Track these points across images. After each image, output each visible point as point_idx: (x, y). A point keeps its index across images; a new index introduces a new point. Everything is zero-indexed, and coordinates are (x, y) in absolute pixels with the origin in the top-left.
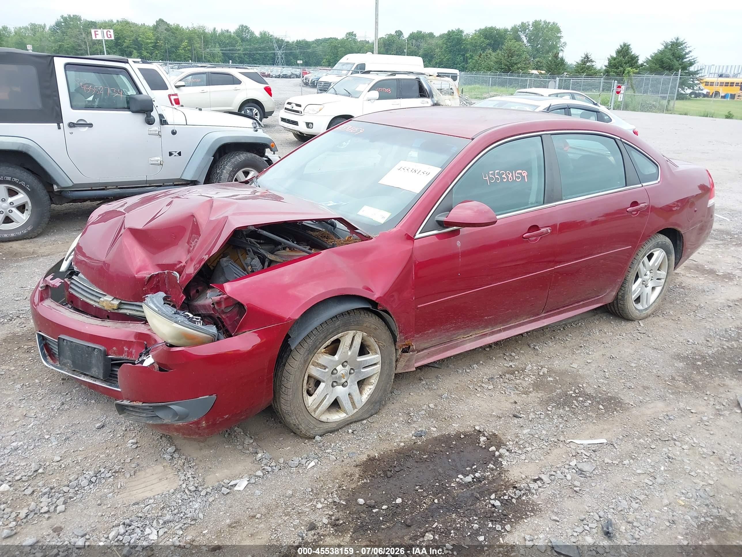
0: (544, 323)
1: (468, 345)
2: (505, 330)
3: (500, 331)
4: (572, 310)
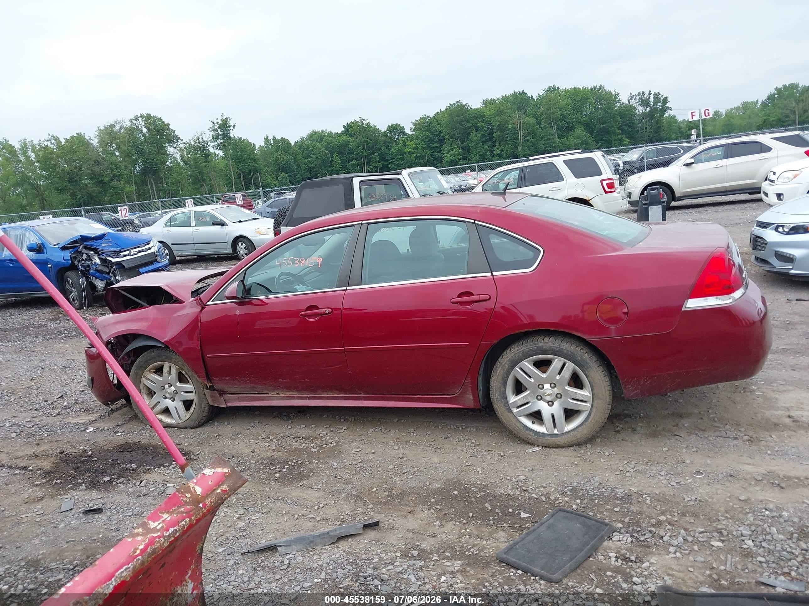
0: (362, 403)
1: (276, 401)
2: (310, 398)
3: (306, 398)
4: (399, 401)
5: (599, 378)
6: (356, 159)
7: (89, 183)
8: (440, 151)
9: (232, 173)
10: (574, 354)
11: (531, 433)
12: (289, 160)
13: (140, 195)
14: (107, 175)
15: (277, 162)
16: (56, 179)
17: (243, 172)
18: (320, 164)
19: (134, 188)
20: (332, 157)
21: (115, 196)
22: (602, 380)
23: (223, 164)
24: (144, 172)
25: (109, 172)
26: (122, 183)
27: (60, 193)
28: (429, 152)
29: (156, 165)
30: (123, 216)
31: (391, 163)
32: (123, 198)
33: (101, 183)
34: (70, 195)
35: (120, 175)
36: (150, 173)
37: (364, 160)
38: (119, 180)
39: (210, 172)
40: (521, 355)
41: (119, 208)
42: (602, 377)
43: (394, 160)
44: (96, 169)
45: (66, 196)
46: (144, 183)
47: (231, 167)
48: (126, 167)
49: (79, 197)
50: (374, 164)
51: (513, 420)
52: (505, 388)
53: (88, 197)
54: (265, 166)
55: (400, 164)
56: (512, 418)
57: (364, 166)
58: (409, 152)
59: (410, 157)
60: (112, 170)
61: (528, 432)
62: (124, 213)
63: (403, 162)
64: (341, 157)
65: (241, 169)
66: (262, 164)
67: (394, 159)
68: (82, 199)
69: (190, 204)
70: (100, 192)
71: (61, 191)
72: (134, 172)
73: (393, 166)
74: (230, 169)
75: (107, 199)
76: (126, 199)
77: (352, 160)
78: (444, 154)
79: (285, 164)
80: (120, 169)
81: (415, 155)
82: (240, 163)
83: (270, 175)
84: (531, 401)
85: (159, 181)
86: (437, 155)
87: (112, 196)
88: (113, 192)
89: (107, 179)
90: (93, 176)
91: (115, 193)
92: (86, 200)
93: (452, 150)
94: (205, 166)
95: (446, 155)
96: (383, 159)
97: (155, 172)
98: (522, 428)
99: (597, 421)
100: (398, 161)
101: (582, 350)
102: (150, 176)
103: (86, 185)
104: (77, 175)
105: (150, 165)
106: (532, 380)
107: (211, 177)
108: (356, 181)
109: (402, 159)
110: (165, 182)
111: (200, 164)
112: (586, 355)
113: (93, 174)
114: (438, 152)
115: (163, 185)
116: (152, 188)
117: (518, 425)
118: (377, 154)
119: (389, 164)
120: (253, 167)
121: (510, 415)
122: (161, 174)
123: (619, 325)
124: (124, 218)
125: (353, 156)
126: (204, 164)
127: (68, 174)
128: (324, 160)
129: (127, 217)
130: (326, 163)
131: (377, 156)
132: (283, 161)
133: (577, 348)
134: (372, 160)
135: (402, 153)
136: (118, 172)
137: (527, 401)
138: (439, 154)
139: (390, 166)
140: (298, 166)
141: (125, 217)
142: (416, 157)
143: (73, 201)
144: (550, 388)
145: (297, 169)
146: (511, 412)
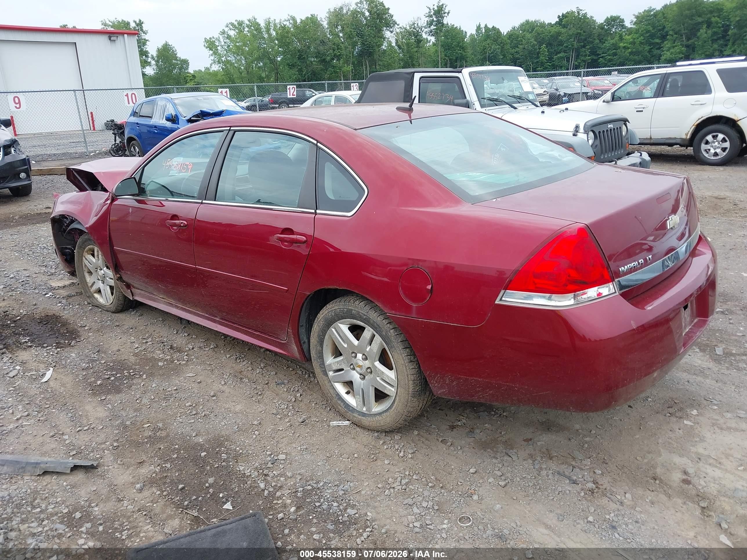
5: (403, 363)
6: (565, 52)
7: (314, 61)
8: (659, 48)
9: (440, 60)
10: (380, 327)
11: (342, 404)
12: (496, 49)
13: (355, 75)
14: (329, 54)
15: (484, 50)
16: (289, 56)
17: (450, 59)
18: (526, 55)
19: (350, 67)
20: (540, 49)
21: (334, 74)
22: (406, 366)
23: (433, 50)
24: (361, 54)
25: (331, 51)
26: (341, 62)
27: (290, 68)
28: (647, 48)
29: (372, 48)
30: (291, 94)
31: (602, 57)
32: (340, 77)
33: (323, 61)
34: (298, 71)
35: (340, 55)
36: (366, 55)
37: (573, 53)
38: (338, 60)
39: (420, 57)
40: (333, 314)
41: (288, 87)
42: (406, 362)
43: (606, 55)
44: (321, 48)
45: (294, 71)
46: (360, 64)
47: (440, 54)
48: (346, 48)
49: (304, 73)
50: (582, 58)
51: (327, 385)
52: (322, 348)
53: (311, 74)
54: (472, 54)
55: (611, 59)
56: (326, 382)
57: (572, 59)
58: (624, 47)
59: (625, 52)
60: (334, 50)
61: (339, 402)
62: (292, 91)
63: (615, 57)
64: (549, 49)
65: (449, 56)
66: (470, 51)
67: (606, 53)
68: (307, 75)
69: (355, 88)
70: (322, 70)
71: (291, 66)
72: (353, 52)
73: (604, 61)
74: (438, 55)
75: (326, 76)
76: (342, 78)
77: (559, 53)
78: (663, 51)
79: (492, 53)
80: (341, 49)
81: (630, 50)
82: (449, 50)
83: (476, 63)
84: (344, 369)
85: (373, 63)
86: (656, 52)
87: (331, 74)
88: (333, 70)
89: (328, 58)
90: (318, 54)
91: (334, 71)
92: (310, 76)
93: (674, 47)
94: (417, 51)
95: (665, 52)
96: (593, 52)
97: (371, 54)
98: (334, 396)
99: (399, 412)
100: (610, 55)
101: (388, 325)
102: (366, 57)
103: (311, 62)
104: (305, 53)
105: (367, 47)
106: (346, 346)
107: (420, 62)
108: (417, 77)
109: (615, 54)
110: (379, 65)
111: (412, 49)
112: (392, 331)
113: (318, 52)
114: (657, 49)
115: (376, 67)
116: (365, 69)
117: (331, 391)
118: (588, 47)
119: (599, 59)
120: (460, 55)
121: (325, 378)
122: (376, 57)
123: (420, 304)
124: (291, 96)
125: (562, 49)
126: (415, 49)
127: (299, 51)
128: (532, 51)
129: (295, 95)
130: (532, 54)
131: (588, 49)
132: (490, 50)
133: (384, 321)
134: (581, 54)
135: (615, 47)
136: (339, 52)
137: (341, 367)
138: (658, 52)
139: (599, 61)
140: (504, 56)
141: (293, 95)
142: (631, 53)
143: (299, 76)
144: (361, 359)
145: (502, 58)
146: (326, 375)
